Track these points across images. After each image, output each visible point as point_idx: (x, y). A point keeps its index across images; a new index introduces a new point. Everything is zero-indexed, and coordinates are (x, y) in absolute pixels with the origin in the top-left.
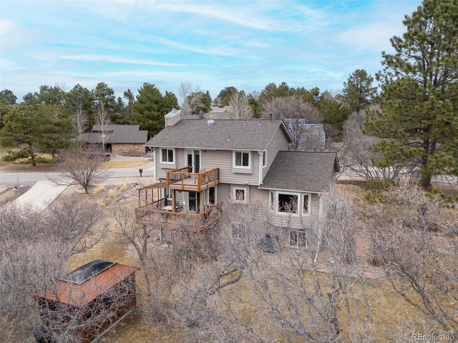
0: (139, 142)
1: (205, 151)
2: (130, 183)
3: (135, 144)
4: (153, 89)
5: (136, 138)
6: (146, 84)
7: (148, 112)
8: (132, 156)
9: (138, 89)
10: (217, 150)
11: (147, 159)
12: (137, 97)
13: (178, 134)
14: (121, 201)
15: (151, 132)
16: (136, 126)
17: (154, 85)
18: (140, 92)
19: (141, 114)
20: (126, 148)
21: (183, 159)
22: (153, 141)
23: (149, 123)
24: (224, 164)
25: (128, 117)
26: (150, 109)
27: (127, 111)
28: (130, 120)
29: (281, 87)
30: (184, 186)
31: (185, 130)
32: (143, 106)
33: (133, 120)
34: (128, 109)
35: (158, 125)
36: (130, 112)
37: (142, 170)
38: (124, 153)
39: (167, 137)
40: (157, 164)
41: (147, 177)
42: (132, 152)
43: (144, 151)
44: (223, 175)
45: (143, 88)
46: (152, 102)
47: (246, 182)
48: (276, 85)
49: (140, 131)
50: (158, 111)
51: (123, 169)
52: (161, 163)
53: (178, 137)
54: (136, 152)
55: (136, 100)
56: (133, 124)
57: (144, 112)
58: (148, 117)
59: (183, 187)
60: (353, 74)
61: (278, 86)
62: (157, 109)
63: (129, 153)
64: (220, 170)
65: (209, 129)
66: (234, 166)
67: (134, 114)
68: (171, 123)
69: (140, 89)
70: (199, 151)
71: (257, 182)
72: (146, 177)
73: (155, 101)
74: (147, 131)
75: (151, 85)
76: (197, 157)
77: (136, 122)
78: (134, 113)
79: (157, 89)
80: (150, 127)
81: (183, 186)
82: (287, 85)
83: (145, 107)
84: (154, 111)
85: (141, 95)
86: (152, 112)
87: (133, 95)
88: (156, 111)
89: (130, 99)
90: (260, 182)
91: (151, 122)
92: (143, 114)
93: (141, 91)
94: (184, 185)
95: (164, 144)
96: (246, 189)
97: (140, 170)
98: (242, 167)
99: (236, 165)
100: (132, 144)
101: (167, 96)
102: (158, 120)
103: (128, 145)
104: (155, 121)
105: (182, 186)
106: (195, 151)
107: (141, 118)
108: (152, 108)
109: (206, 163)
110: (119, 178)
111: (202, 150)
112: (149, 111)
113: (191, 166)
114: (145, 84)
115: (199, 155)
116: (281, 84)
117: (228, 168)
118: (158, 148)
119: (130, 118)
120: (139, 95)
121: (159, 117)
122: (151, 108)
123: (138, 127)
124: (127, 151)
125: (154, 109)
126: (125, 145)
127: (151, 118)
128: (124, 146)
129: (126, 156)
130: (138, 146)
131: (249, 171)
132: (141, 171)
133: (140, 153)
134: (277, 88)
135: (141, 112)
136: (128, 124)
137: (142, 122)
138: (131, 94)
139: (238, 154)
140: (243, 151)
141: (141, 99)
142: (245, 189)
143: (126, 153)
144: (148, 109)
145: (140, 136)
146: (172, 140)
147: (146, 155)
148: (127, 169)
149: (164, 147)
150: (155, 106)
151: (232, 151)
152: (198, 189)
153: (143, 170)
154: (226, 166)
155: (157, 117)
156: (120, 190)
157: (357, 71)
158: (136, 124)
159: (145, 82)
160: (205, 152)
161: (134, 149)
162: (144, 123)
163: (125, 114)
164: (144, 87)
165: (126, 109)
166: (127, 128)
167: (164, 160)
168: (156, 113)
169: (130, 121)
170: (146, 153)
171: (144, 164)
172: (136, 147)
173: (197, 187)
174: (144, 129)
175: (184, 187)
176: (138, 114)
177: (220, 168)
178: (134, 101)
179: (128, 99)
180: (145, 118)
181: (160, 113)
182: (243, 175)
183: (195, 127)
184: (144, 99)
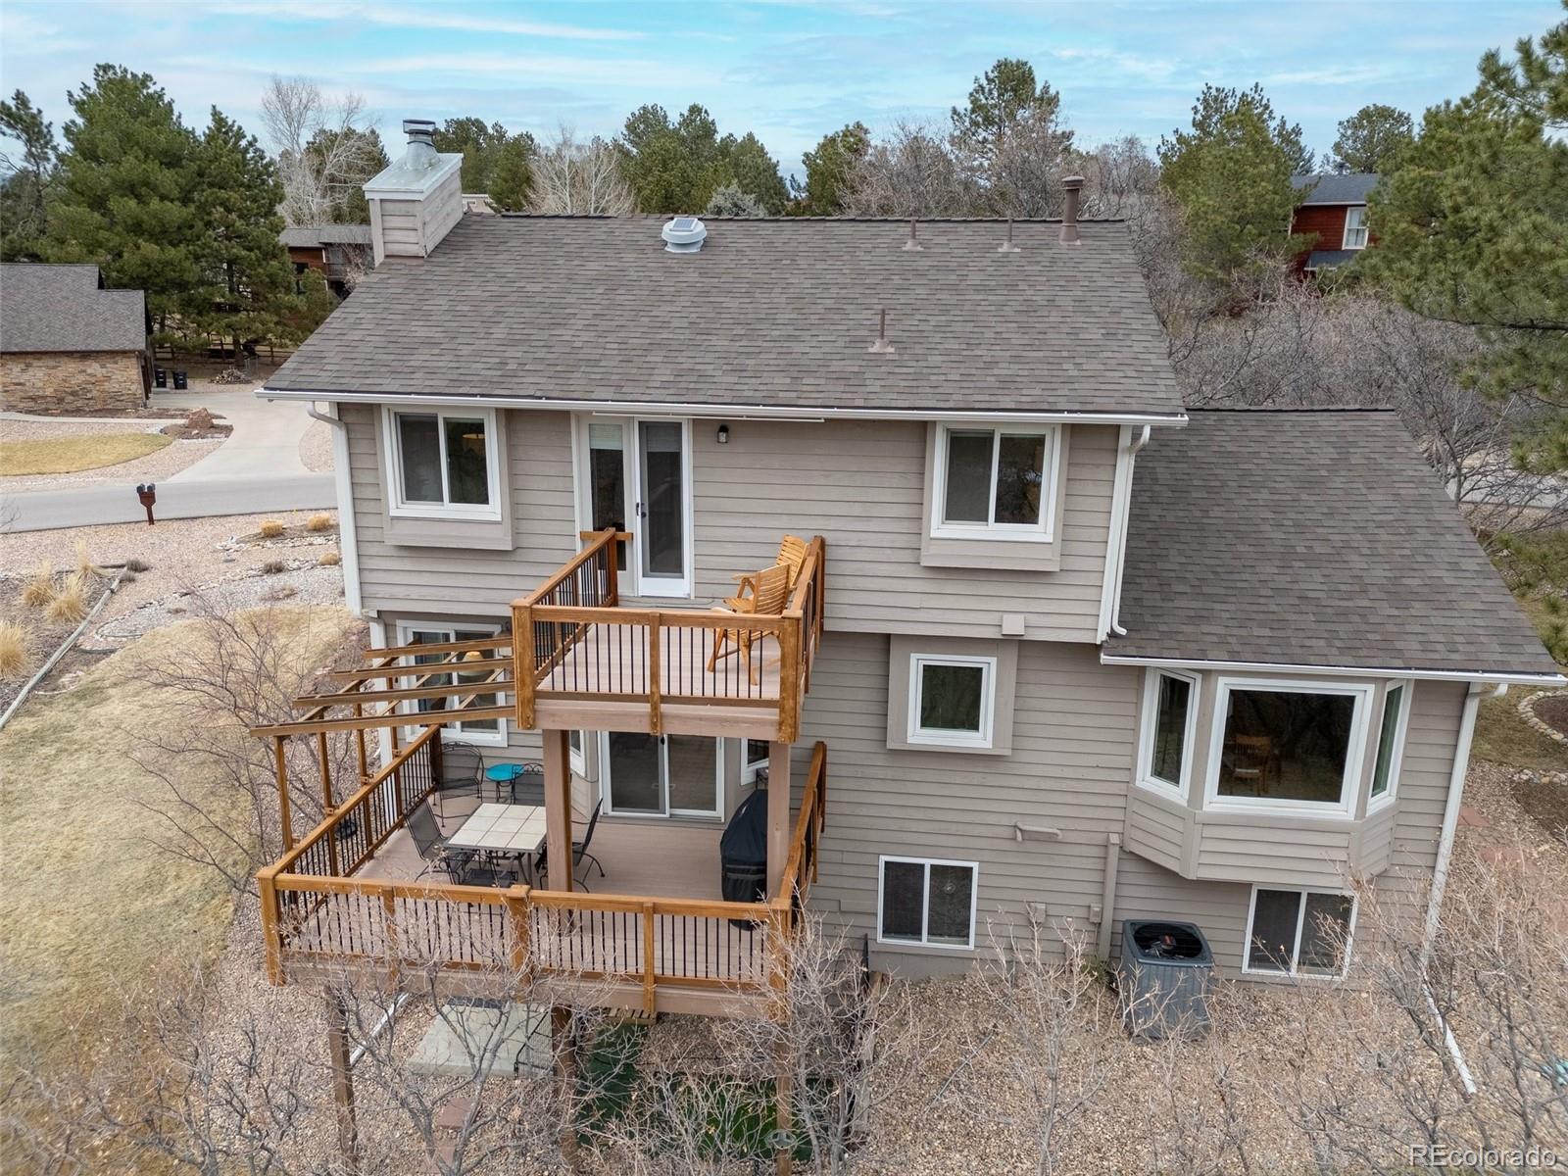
0: (107, 348)
1: (724, 429)
2: (96, 561)
3: (85, 355)
4: (150, 96)
5: (86, 325)
6: (110, 73)
7: (133, 203)
8: (78, 412)
9: (70, 94)
10: (830, 422)
11: (156, 425)
12: (67, 130)
13: (490, 308)
14: (66, 679)
15: (156, 300)
16: (78, 269)
17: (147, 77)
18: (80, 107)
19: (96, 214)
20: (40, 374)
21: (560, 484)
22: (318, 358)
23: (144, 257)
24: (857, 510)
25: (32, 227)
26: (144, 190)
27: (25, 200)
28: (43, 240)
29: (686, 122)
30: (664, 708)
31: (532, 279)
32: (101, 175)
33: (62, 241)
34: (28, 188)
35: (187, 264)
36: (38, 204)
37: (151, 488)
38: (32, 399)
39: (422, 332)
40: (365, 521)
41: (183, 525)
42: (74, 394)
43: (137, 388)
44: (849, 583)
45: (93, 87)
46: (147, 156)
47: (1013, 626)
48: (665, 117)
49: (103, 293)
50: (186, 200)
51: (37, 483)
52: (394, 513)
53: (499, 332)
54: (95, 393)
55: (64, 145)
56: (60, 261)
57: (112, 204)
58: (137, 228)
59: (656, 717)
60: (987, 78)
61: (674, 119)
62: (176, 193)
63: (60, 400)
64: (830, 554)
65: (692, 276)
66: (938, 526)
67: (62, 209)
68: (411, 237)
69: (78, 95)
70: (676, 428)
71: (1089, 622)
72: (176, 525)
73: (165, 153)
74: (141, 293)
75: (134, 76)
76: (663, 471)
77: (74, 247)
78: (61, 211)
79: (166, 99)
80: (150, 277)
81: (655, 708)
82: (710, 119)
83: (114, 181)
84: (163, 198)
85: (90, 120)
86: (155, 204)
87: (46, 122)
88: (172, 201)
89: (29, 142)
90: (1106, 619)
91: (150, 249)
92: (106, 212)
93: (84, 102)
94: (665, 699)
95: (419, 380)
96: (993, 660)
97: (140, 489)
98: (993, 530)
99: (953, 513)
100: (69, 354)
101: (219, 130)
102: (189, 242)
103: (52, 363)
104: (174, 246)
105: (646, 708)
106: (647, 429)
107: (103, 235)
108: (154, 188)
109: (729, 505)
110: (29, 538)
111: (699, 424)
112: (138, 197)
113: (621, 527)
114: (106, 68)
115: (676, 458)
116: (686, 113)
117: (886, 540)
118: (372, 409)
119: (42, 232)
120: (80, 121)
121: (191, 227)
122: (146, 184)
123: (89, 273)
124: (49, 391)
125: (162, 191)
126: (36, 363)
127: (151, 236)
128: (29, 365)
129: (46, 412)
130: (103, 366)
131: (1047, 553)
132: (147, 496)
133: (116, 396)
134: (671, 127)
135: (98, 203)
136: (35, 258)
137: (110, 251)
138: (33, 117)
139: (968, 448)
140: (1006, 421)
141: (91, 142)
142: (990, 668)
143: (42, 397)
144: (131, 189)
145: (108, 315)
146: (466, 350)
147: (145, 406)
148: (63, 480)
149: (417, 402)
150: (166, 178)
151: (923, 428)
152: (781, 724)
153: (156, 491)
154: (873, 526)
155: (179, 228)
156: (48, 611)
157: (1003, 67)
158: (79, 261)
159: (102, 63)
160: (723, 437)
161: (81, 378)
162: (120, 255)
163: (14, 213)
164: (99, 85)
165: (17, 191)
166: (36, 281)
167: (416, 488)
168: (175, 212)
169: (43, 246)
170: (147, 398)
171: (147, 450)
172: (94, 368)
173: (773, 714)
174: (119, 286)
175: (662, 716)
176: (82, 211)
177: (829, 538)
178: (55, 148)
179: (18, 137)
180: (118, 234)
181: (192, 208)
182: (995, 578)
183: (592, 265)
184: (107, 141)
